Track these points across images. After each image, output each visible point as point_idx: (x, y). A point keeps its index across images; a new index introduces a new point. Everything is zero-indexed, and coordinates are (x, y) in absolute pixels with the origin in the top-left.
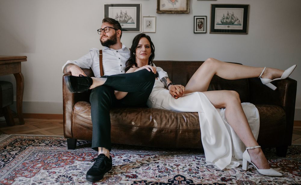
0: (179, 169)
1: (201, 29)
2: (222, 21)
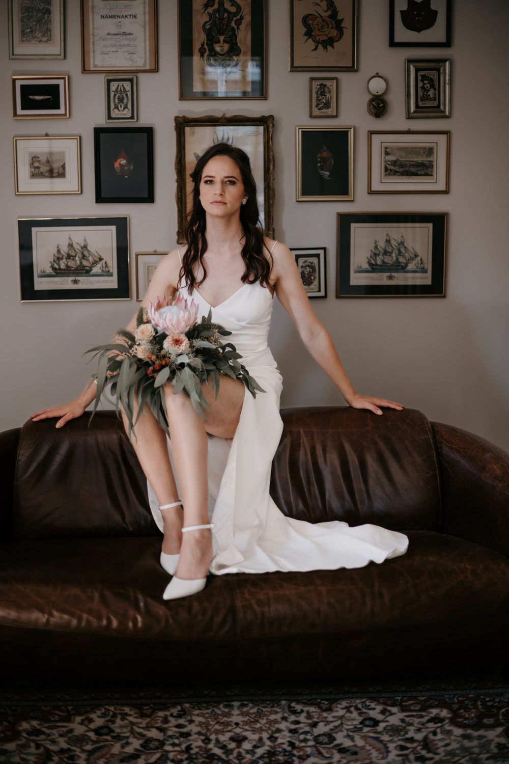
0: (243, 752)
1: (312, 286)
2: (373, 262)
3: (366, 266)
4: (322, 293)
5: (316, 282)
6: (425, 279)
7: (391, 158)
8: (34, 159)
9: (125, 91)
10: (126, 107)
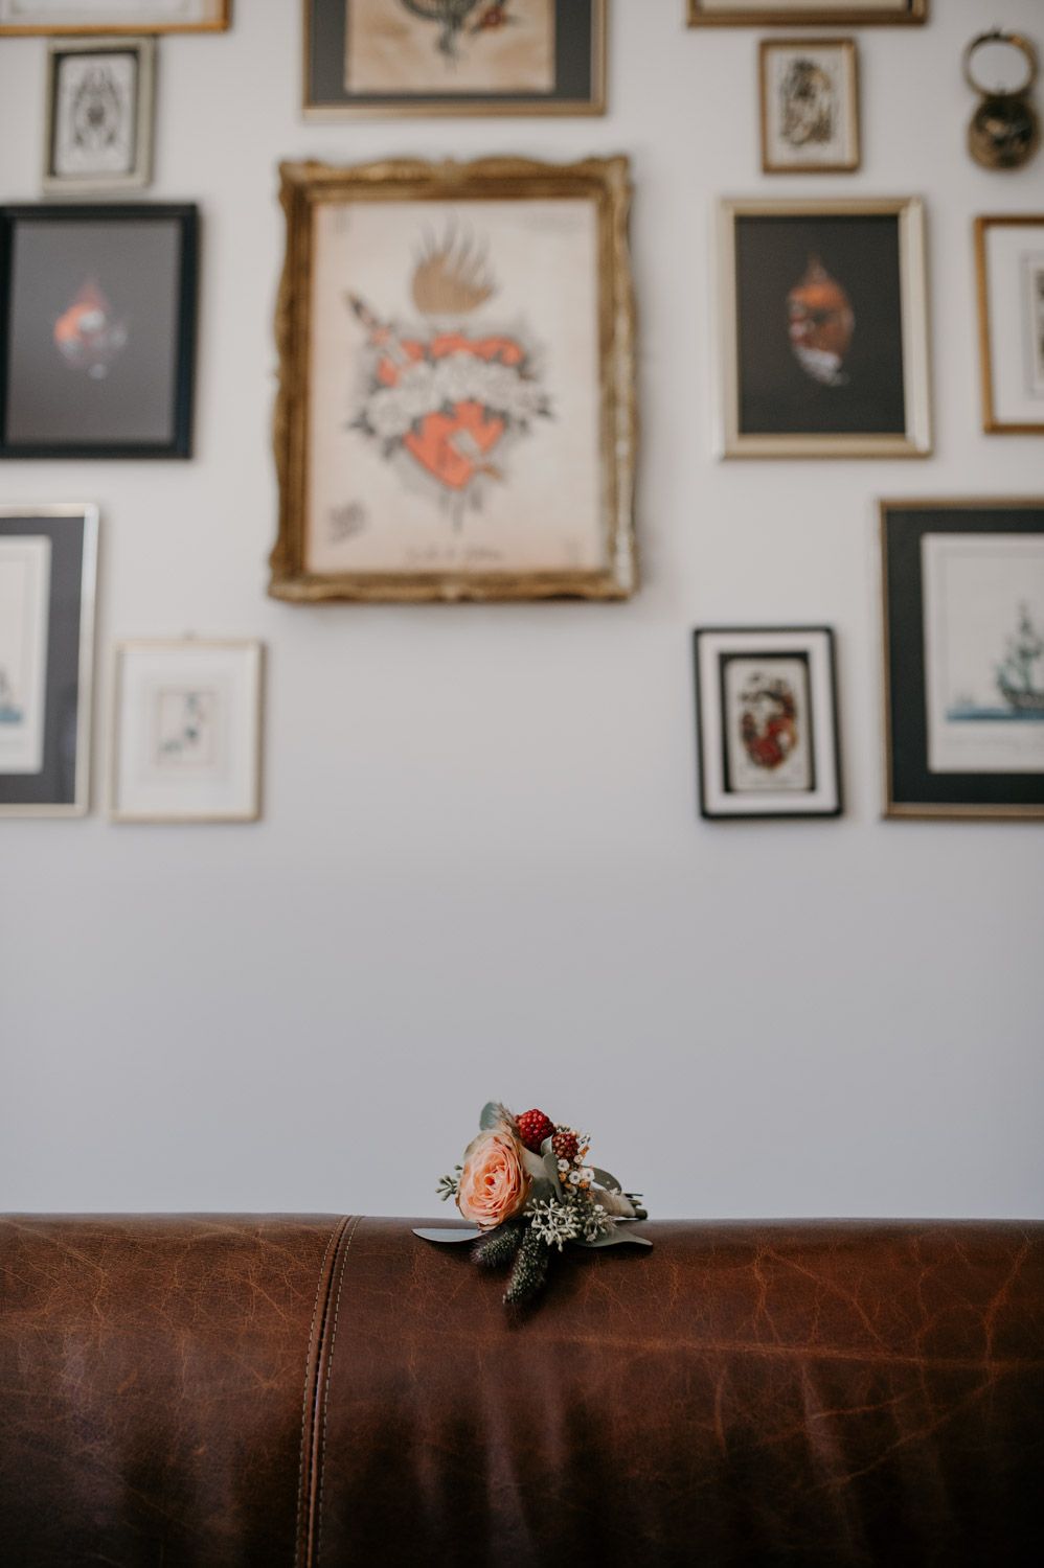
1: (784, 770)
2: (1016, 681)
3: (991, 698)
4: (824, 799)
5: (797, 758)
9: (112, 88)
10: (111, 139)
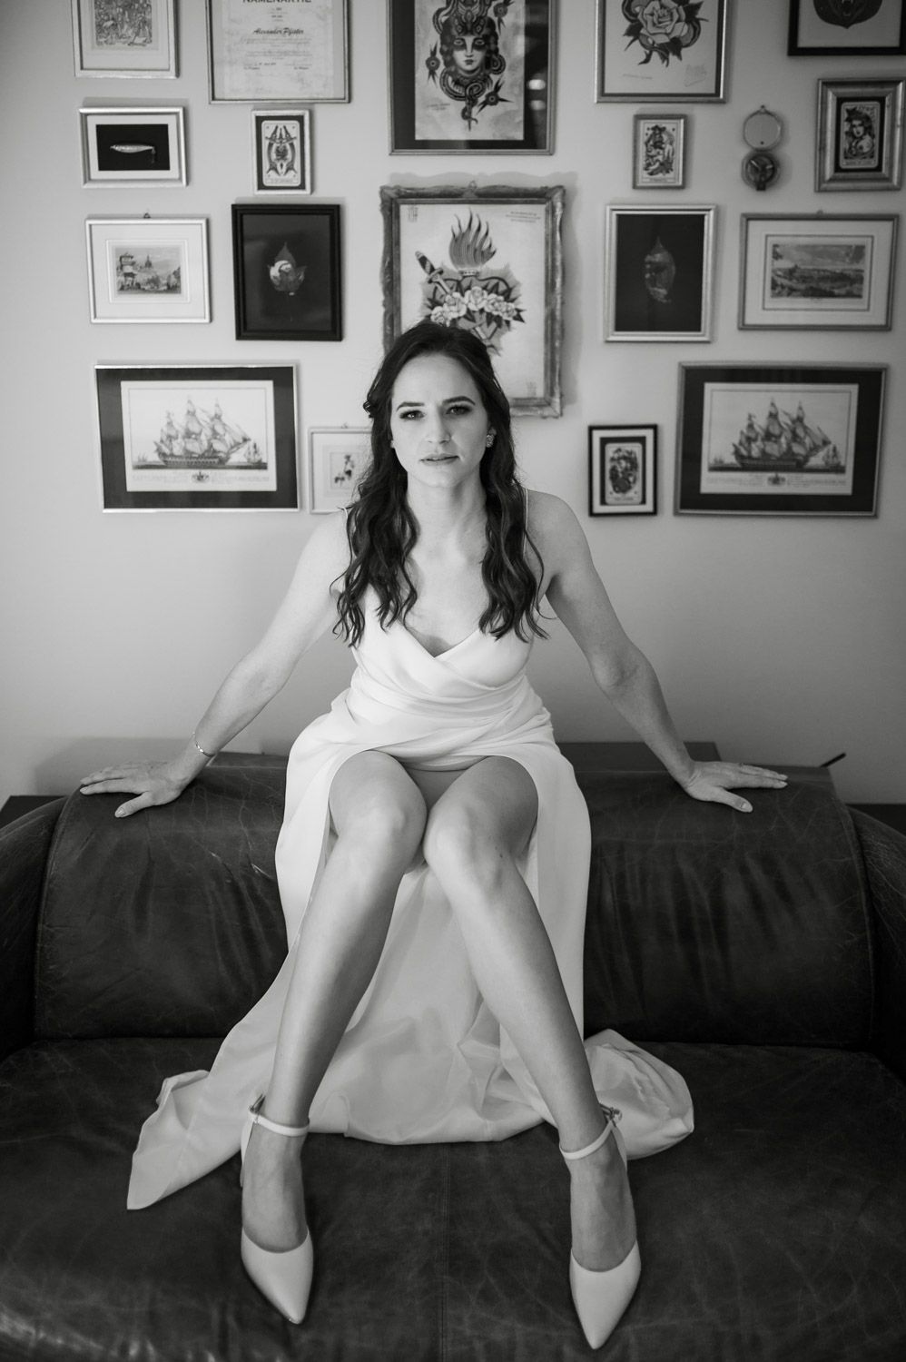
1: (631, 494)
2: (743, 452)
3: (730, 459)
4: (649, 507)
5: (637, 487)
6: (842, 485)
7: (785, 264)
8: (124, 260)
9: (289, 138)
10: (290, 168)
